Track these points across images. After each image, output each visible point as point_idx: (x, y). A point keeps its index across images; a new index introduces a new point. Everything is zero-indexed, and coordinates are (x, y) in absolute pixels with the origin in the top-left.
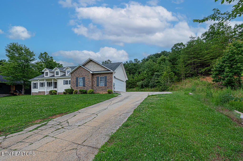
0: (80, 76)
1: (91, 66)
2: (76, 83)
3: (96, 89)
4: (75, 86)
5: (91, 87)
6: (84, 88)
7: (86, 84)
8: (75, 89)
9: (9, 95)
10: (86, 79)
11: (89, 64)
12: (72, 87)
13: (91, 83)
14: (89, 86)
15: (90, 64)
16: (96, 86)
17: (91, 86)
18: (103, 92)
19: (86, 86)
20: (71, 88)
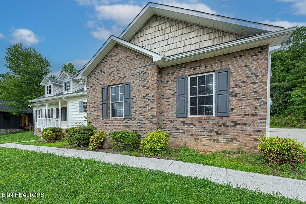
0: (114, 82)
1: (153, 41)
2: (101, 107)
3: (173, 130)
4: (101, 116)
5: (155, 120)
6: (129, 123)
7: (137, 108)
8: (100, 127)
9: (19, 130)
10: (134, 90)
11: (146, 32)
12: (91, 119)
13: (153, 104)
14: (148, 115)
15: (150, 31)
16: (174, 117)
17: (155, 114)
18: (207, 142)
19: (134, 115)
20: (89, 123)
